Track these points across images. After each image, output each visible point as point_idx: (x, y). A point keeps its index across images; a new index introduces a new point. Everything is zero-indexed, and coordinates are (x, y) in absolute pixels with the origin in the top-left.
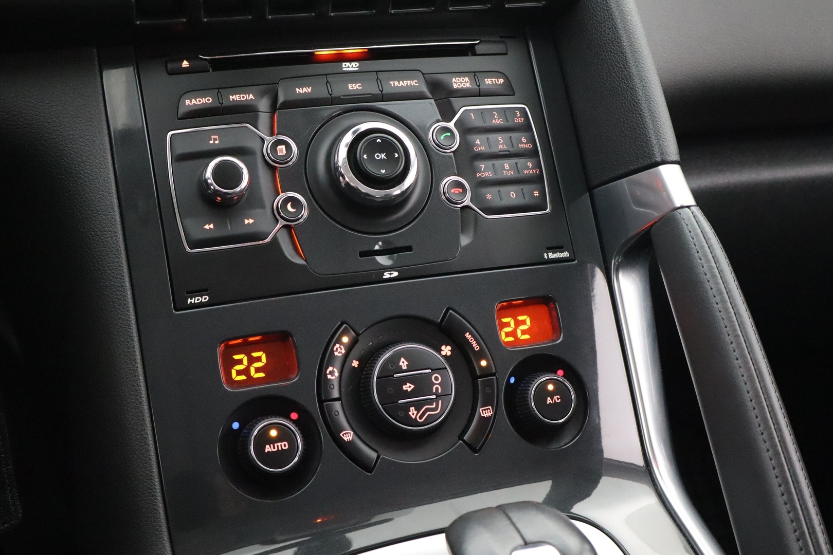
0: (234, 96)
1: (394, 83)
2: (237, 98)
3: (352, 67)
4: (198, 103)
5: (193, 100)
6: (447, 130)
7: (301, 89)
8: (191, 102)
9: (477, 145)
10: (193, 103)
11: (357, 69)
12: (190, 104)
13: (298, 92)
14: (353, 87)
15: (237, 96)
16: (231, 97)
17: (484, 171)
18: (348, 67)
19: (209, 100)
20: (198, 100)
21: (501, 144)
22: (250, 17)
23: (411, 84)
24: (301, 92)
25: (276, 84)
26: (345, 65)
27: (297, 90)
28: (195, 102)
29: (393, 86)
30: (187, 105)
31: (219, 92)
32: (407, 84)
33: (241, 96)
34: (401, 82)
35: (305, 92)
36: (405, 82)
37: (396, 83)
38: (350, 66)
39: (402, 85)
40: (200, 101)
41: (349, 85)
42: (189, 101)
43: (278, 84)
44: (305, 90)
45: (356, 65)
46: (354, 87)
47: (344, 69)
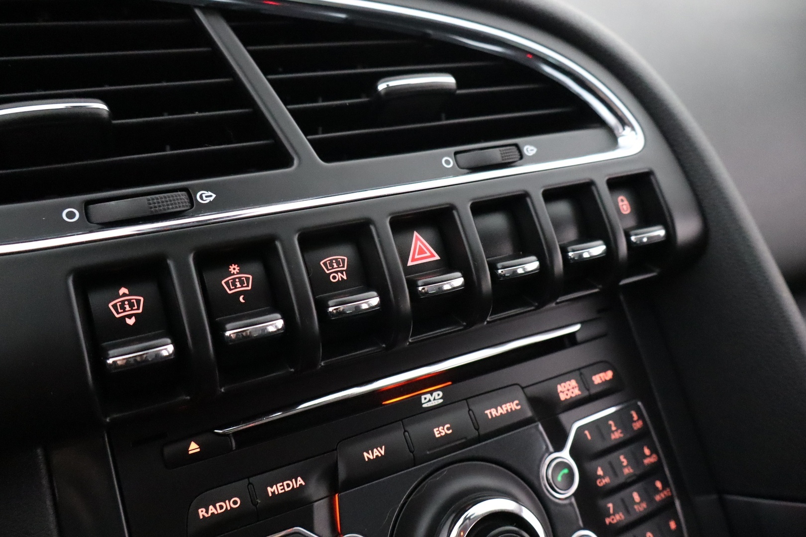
0: (274, 487)
1: (491, 413)
2: (279, 488)
3: (434, 399)
4: (220, 511)
5: (211, 507)
6: (563, 465)
7: (370, 452)
8: (207, 512)
9: (600, 477)
10: (210, 512)
11: (441, 401)
12: (206, 515)
13: (367, 460)
14: (440, 433)
15: (278, 485)
16: (269, 489)
17: (614, 514)
18: (430, 401)
19: (235, 503)
20: (218, 505)
21: (626, 466)
22: (292, 370)
23: (511, 409)
24: (371, 457)
25: (333, 450)
26: (425, 399)
27: (365, 454)
28: (214, 511)
29: (490, 417)
30: (201, 517)
31: (250, 483)
32: (507, 410)
33: (285, 483)
34: (499, 408)
35: (377, 456)
36: (504, 406)
37: (493, 411)
38: (432, 399)
39: (501, 413)
40: (221, 507)
41: (435, 430)
42: (204, 510)
43: (336, 449)
44: (376, 453)
45: (439, 395)
46: (441, 431)
47: (424, 406)
